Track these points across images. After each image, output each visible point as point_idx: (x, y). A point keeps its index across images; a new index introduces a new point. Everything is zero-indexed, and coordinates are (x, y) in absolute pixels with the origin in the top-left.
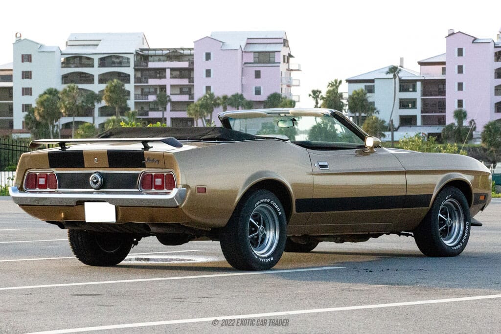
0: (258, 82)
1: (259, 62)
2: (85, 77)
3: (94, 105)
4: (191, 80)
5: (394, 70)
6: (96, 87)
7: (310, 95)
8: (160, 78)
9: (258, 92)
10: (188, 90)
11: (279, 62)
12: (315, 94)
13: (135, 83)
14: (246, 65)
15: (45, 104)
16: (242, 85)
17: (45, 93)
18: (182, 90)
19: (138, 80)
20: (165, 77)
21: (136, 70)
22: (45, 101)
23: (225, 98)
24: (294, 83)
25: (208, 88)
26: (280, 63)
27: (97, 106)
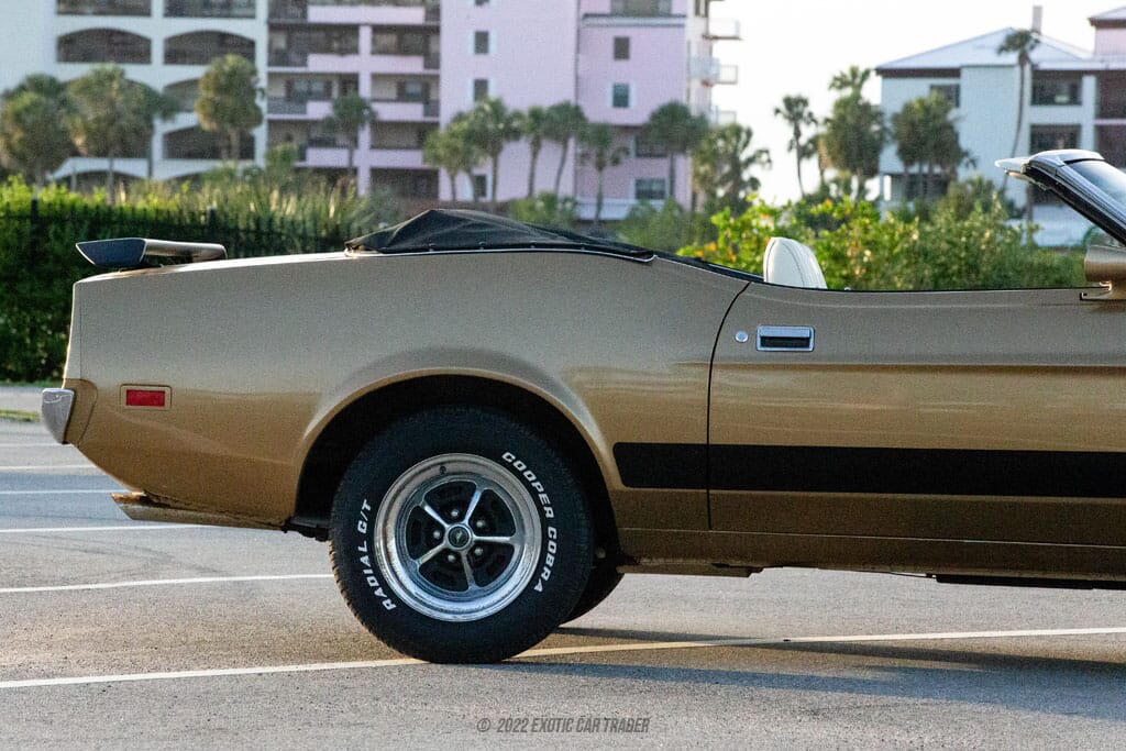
0: (620, 72)
1: (626, 13)
2: (124, 43)
3: (151, 127)
4: (432, 61)
5: (1019, 42)
6: (157, 75)
7: (778, 111)
8: (342, 52)
9: (621, 99)
10: (422, 90)
11: (682, 13)
12: (794, 108)
13: (270, 64)
14: (590, 21)
15: (29, 119)
16: (577, 78)
17: (22, 89)
18: (405, 89)
19: (277, 57)
20: (355, 50)
21: (273, 28)
22: (27, 109)
23: (536, 115)
24: (725, 75)
25: (481, 87)
26: (684, 16)
27: (162, 128)
